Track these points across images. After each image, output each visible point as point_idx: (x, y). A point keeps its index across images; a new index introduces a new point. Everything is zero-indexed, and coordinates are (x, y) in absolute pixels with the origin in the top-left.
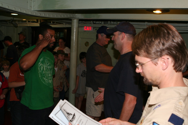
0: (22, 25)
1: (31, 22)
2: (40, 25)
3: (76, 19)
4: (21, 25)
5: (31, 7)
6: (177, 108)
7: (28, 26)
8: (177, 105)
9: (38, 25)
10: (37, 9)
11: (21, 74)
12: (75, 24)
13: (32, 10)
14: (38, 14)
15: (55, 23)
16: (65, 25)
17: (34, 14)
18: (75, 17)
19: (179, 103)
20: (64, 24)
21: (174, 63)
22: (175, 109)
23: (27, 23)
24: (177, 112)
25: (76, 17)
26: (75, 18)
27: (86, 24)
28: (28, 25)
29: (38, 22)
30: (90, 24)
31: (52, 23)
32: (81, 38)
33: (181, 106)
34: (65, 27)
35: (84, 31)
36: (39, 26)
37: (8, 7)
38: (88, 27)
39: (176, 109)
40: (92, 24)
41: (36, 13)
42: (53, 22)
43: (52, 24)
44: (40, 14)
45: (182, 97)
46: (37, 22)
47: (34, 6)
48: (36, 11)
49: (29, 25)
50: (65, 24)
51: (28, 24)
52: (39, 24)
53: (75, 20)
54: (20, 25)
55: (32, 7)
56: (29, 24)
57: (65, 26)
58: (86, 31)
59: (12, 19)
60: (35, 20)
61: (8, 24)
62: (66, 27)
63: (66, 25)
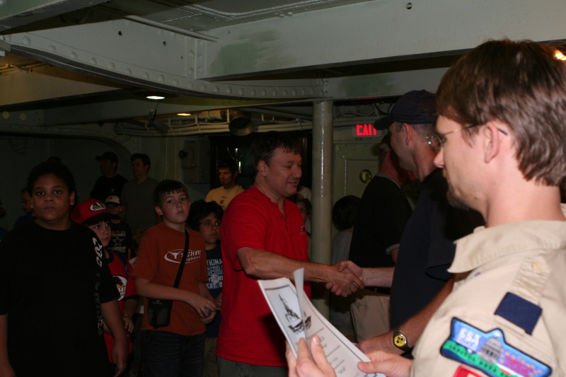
0: (182, 131)
1: (206, 120)
2: (230, 127)
3: (325, 102)
4: (180, 130)
5: (192, 69)
6: (525, 279)
7: (200, 132)
8: (524, 270)
9: (224, 128)
10: (206, 75)
11: (166, 257)
12: (323, 115)
13: (195, 78)
14: (212, 88)
15: (273, 119)
16: (299, 124)
17: (202, 89)
18: (321, 94)
19: (532, 266)
20: (297, 120)
21: (517, 150)
22: (518, 281)
23: (196, 125)
24: (522, 287)
25: (325, 95)
26: (321, 99)
27: (358, 118)
28: (198, 130)
29: (226, 121)
30: (371, 115)
31: (264, 118)
32: (348, 160)
33: (540, 274)
34: (299, 128)
35: (357, 139)
36: (228, 130)
37: (130, 71)
38: (368, 125)
39: (520, 280)
40: (376, 115)
41: (206, 87)
42: (268, 118)
43: (264, 124)
44: (219, 89)
45: (544, 250)
46: (224, 119)
47: (198, 68)
48: (207, 82)
49: (202, 129)
50: (301, 122)
51: (198, 127)
52: (227, 126)
53: (322, 103)
54: (178, 132)
55: (195, 70)
56: (202, 127)
57: (301, 126)
58: (361, 139)
59: (153, 114)
60: (218, 115)
61: (146, 130)
62: (304, 128)
63: (302, 124)
